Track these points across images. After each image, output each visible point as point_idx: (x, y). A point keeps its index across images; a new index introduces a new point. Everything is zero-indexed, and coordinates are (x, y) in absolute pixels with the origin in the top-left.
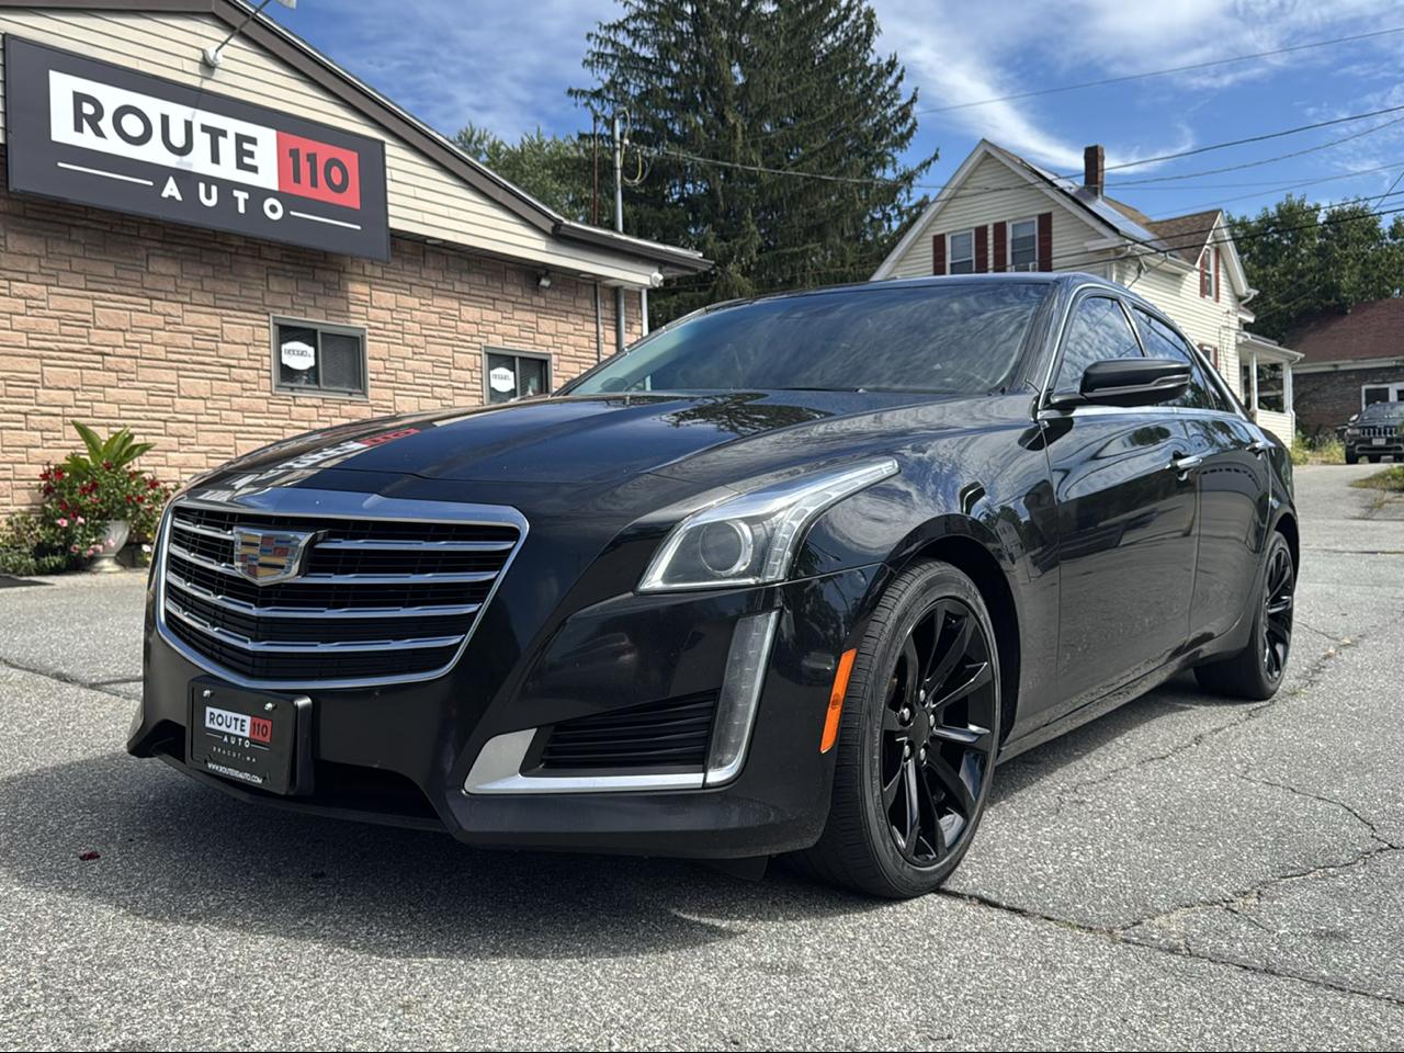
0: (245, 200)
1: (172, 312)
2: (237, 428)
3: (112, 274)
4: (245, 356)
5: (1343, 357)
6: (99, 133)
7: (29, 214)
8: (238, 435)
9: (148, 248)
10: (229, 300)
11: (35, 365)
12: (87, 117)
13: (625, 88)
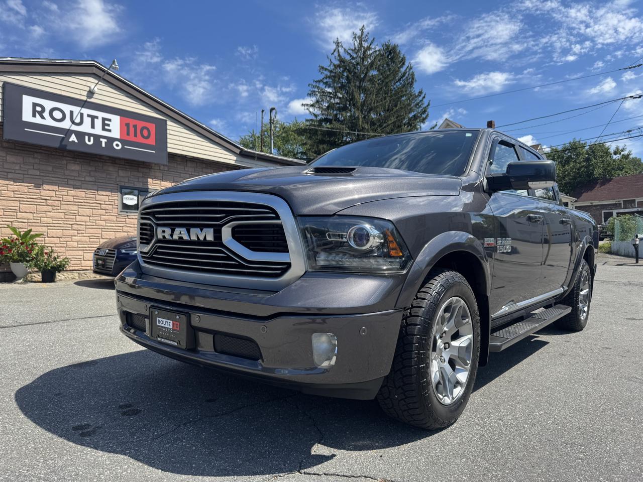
0: (105, 142)
1: (77, 184)
2: (103, 227)
3: (50, 170)
4: (108, 200)
5: (595, 200)
6: (43, 118)
7: (17, 148)
8: (103, 230)
9: (68, 160)
10: (101, 180)
11: (17, 204)
12: (38, 112)
13: (322, 103)
